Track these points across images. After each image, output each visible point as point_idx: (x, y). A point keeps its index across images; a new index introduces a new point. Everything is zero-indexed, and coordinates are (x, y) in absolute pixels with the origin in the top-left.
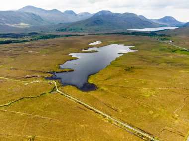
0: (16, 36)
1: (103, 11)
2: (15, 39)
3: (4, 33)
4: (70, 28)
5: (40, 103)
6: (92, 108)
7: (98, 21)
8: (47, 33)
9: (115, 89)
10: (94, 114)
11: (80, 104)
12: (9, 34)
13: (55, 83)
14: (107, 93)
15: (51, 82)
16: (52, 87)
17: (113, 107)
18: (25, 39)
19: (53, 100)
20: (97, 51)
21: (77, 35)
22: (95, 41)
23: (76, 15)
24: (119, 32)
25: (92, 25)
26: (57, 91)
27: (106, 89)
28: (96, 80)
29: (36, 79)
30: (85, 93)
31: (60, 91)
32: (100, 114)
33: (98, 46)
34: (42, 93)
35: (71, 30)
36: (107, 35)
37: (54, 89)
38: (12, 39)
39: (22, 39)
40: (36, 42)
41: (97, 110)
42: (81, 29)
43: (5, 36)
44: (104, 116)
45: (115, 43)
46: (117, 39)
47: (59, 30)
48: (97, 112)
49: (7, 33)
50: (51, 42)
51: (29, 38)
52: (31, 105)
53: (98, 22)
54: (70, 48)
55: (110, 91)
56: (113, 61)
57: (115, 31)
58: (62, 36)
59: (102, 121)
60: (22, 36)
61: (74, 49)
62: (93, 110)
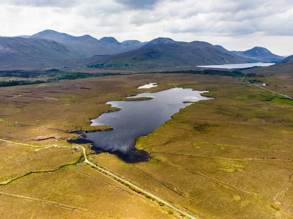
0: (26, 74)
1: (159, 38)
2: (24, 79)
4: (109, 63)
5: (57, 181)
6: (142, 190)
7: (153, 53)
8: (73, 71)
9: (179, 159)
10: (144, 200)
11: (123, 183)
12: (14, 72)
13: (83, 149)
14: (165, 165)
15: (77, 146)
16: (79, 155)
17: (175, 189)
18: (40, 79)
19: (79, 177)
20: (150, 99)
21: (119, 74)
22: (148, 83)
23: (119, 44)
24: (183, 70)
25: (142, 59)
26: (86, 161)
27: (163, 159)
28: (147, 145)
29: (54, 143)
30: (131, 165)
31: (91, 161)
32: (154, 199)
33: (152, 91)
34: (62, 165)
35: (111, 65)
36: (167, 75)
37: (81, 159)
38: (20, 79)
39: (35, 80)
40: (56, 84)
41: (149, 194)
42: (126, 65)
43: (8, 74)
44: (160, 203)
45: (179, 87)
46: (181, 80)
47: (92, 67)
48: (149, 197)
49: (11, 69)
50: (79, 84)
51: (45, 78)
52: (44, 185)
53: (152, 55)
54: (109, 94)
55: (170, 163)
56: (176, 114)
57: (178, 68)
58: (97, 75)
59: (158, 211)
60: (35, 74)
61: (114, 95)
62: (143, 194)
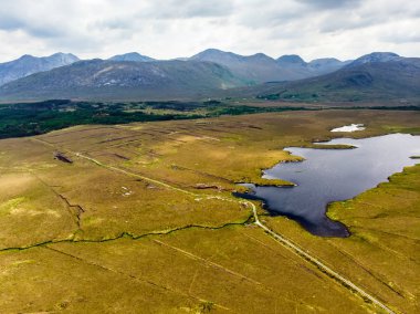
0: (181, 107)
1: (374, 54)
2: (180, 113)
3: (161, 100)
4: (290, 92)
5: (222, 241)
6: (336, 275)
7: (360, 77)
8: (237, 103)
9: (399, 242)
10: (341, 290)
11: (308, 260)
12: (169, 103)
13: (254, 206)
14: (375, 248)
15: (246, 202)
16: (248, 213)
17: (390, 284)
18: (197, 113)
19: (248, 241)
20: (351, 148)
21: (302, 109)
22: (349, 124)
23: (305, 64)
24: (414, 105)
25: (341, 87)
26: (258, 222)
27: (372, 238)
28: (346, 214)
29: (216, 194)
30: (320, 238)
31: (264, 224)
32: (355, 291)
33: (354, 136)
34: (226, 222)
35: (291, 96)
36: (381, 112)
37: (250, 219)
38: (175, 113)
39: (191, 114)
40: (217, 120)
41: (349, 283)
42: (314, 96)
43: (163, 106)
44: (365, 298)
45: (404, 131)
46: (409, 121)
47: (263, 98)
48: (348, 287)
49: (166, 100)
50: (247, 121)
51: (203, 112)
52: (207, 243)
53: (358, 81)
54: (287, 137)
55: (383, 246)
56: (396, 175)
57: (403, 102)
58: (270, 110)
59: (361, 308)
60: (192, 106)
61: (295, 138)
62: (338, 280)
